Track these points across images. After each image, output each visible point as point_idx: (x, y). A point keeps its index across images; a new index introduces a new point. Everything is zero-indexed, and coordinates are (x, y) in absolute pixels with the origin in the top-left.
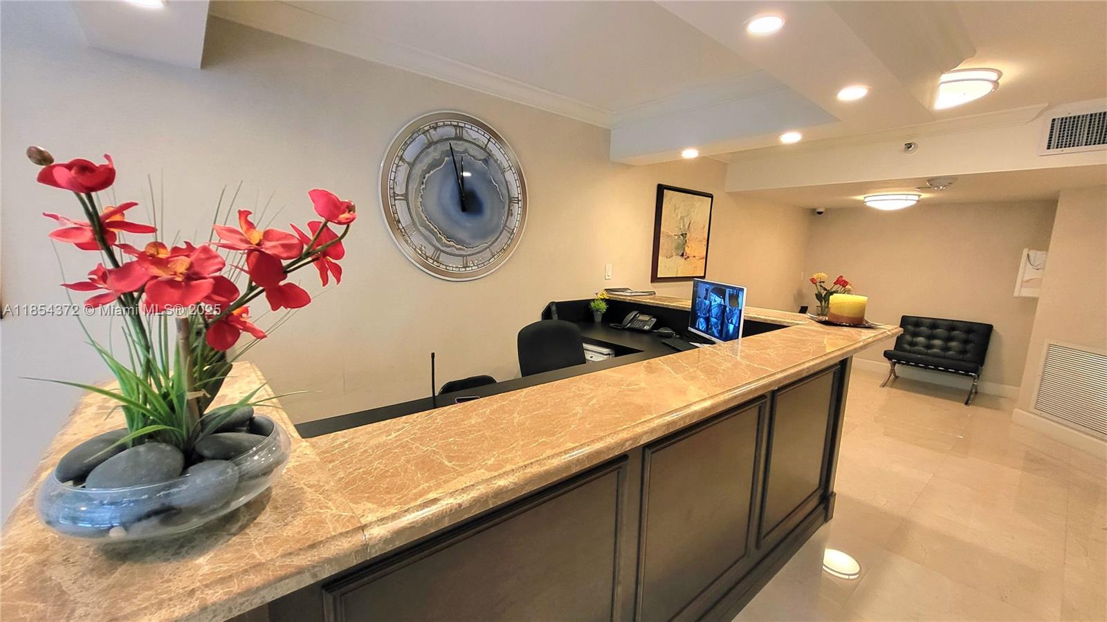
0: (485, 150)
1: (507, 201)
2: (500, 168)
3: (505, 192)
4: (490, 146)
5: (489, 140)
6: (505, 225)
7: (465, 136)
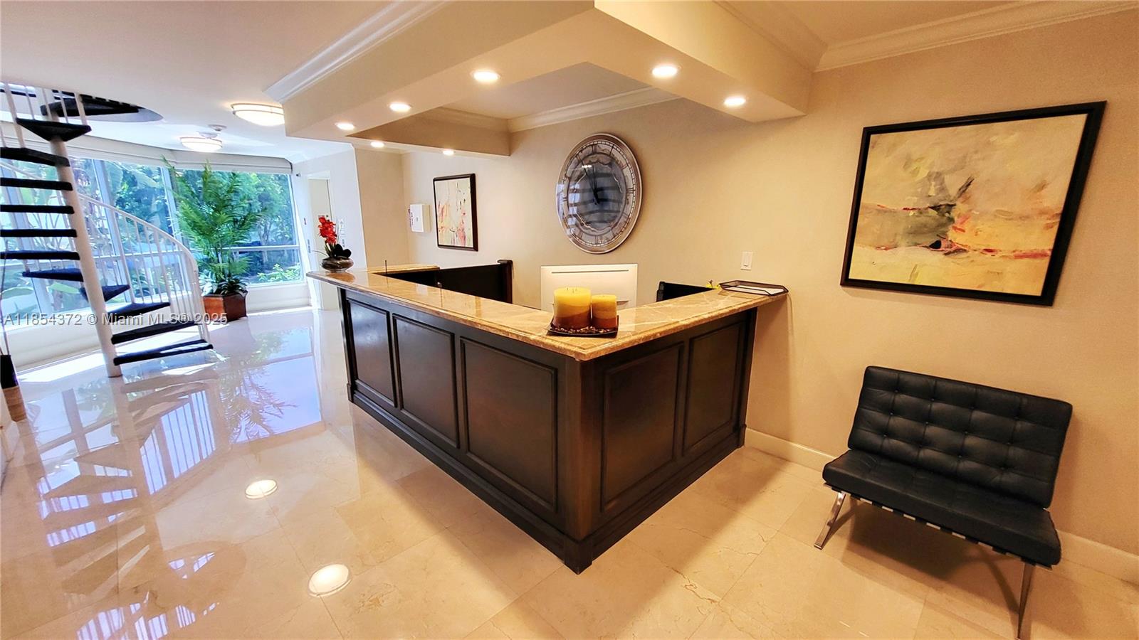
0: (609, 156)
1: (625, 192)
2: (620, 167)
3: (623, 185)
4: (614, 152)
5: (613, 147)
6: (623, 213)
7: (598, 150)
